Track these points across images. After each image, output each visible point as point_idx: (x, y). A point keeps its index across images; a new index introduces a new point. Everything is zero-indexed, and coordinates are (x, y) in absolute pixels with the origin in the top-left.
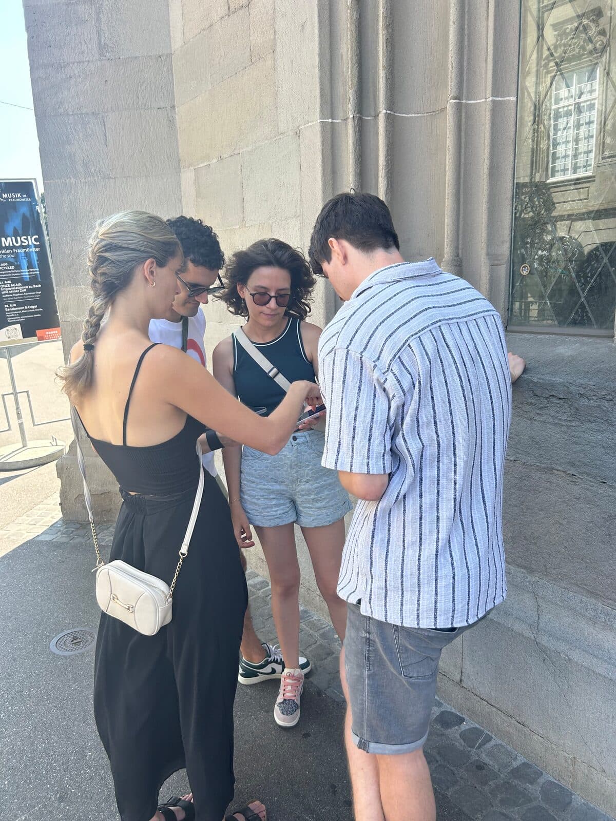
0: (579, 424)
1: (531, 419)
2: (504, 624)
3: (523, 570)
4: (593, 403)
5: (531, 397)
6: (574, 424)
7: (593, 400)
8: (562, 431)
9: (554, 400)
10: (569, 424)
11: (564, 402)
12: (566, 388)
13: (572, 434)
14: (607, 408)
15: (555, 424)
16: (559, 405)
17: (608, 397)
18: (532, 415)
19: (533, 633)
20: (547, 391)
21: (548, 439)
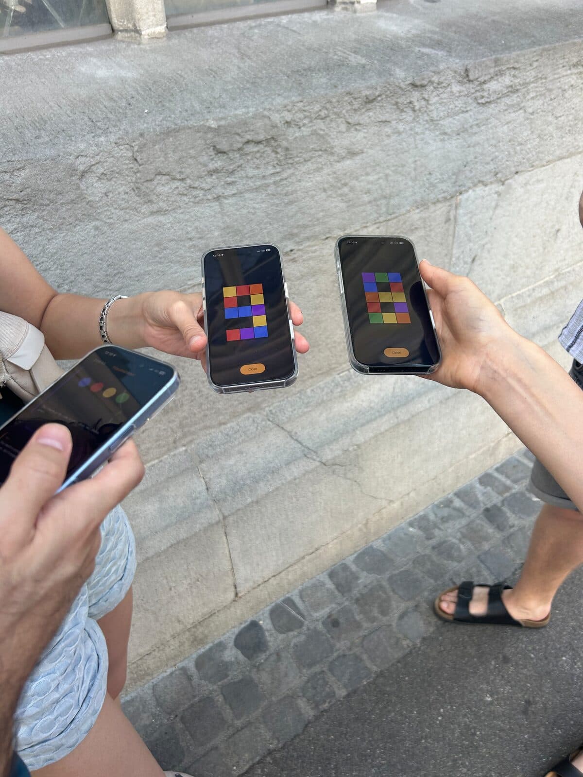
0: (292, 171)
1: (218, 198)
2: (283, 484)
3: (245, 416)
4: (306, 131)
5: (212, 160)
6: (285, 175)
7: (304, 125)
8: (269, 195)
9: (251, 148)
10: (278, 178)
11: (266, 146)
12: (267, 121)
13: (284, 192)
14: (324, 130)
15: (257, 189)
16: (258, 155)
17: (323, 113)
18: (219, 190)
19: (314, 460)
20: (238, 137)
21: (253, 217)
